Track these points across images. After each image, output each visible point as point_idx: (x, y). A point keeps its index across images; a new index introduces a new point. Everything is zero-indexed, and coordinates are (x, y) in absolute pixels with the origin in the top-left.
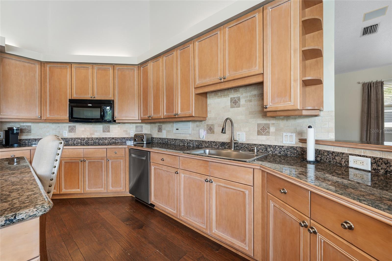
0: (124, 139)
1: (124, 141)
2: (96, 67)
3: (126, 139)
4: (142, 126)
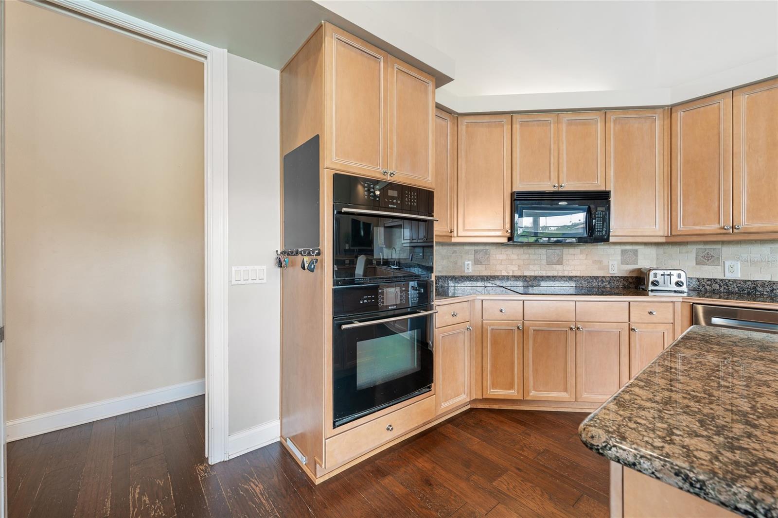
0: (596, 279)
1: (597, 283)
2: (565, 118)
3: (600, 279)
4: (637, 251)
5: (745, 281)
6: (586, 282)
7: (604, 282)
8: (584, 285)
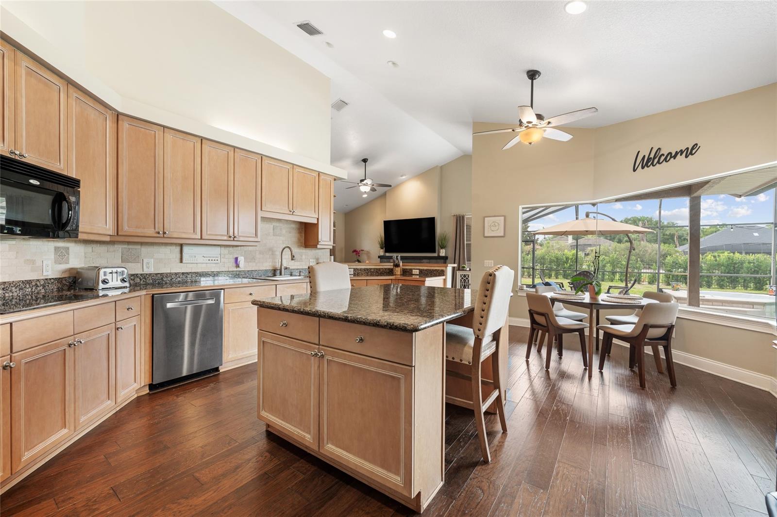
0: (29, 284)
3: (33, 284)
4: (68, 249)
5: (157, 274)
6: (18, 289)
7: (38, 287)
8: (15, 294)
